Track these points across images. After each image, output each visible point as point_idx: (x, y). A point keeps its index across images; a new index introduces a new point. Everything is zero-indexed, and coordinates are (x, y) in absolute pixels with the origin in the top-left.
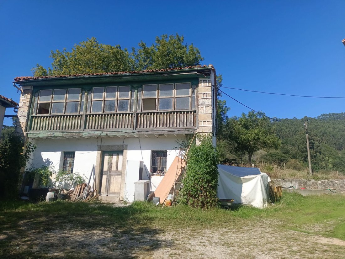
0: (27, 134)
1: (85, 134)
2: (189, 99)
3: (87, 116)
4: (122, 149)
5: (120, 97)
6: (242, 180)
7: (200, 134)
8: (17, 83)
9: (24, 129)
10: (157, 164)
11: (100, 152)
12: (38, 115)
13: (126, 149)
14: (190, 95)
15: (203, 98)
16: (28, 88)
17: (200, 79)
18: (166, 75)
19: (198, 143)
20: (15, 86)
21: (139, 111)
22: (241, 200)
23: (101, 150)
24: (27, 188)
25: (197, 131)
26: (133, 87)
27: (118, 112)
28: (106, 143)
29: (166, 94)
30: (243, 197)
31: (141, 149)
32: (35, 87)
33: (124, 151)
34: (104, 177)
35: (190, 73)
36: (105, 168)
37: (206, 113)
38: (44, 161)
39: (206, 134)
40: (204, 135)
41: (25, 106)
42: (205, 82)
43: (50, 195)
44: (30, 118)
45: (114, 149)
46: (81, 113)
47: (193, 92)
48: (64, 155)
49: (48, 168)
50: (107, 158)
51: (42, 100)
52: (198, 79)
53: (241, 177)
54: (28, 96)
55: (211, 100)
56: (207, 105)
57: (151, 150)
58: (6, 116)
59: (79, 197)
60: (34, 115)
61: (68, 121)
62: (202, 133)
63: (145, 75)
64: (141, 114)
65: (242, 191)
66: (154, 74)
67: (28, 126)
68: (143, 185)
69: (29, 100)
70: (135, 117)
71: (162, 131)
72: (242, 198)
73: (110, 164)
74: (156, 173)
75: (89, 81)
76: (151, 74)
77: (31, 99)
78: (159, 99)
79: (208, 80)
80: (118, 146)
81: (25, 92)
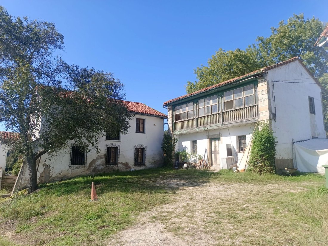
0: (173, 133)
1: (197, 130)
2: (253, 96)
3: (197, 118)
4: (219, 137)
5: (213, 103)
6: (318, 153)
7: (261, 122)
8: (165, 106)
9: (171, 130)
10: (242, 145)
11: (208, 139)
12: (176, 121)
13: (222, 137)
14: (254, 94)
15: (261, 94)
16: (170, 107)
17: (258, 80)
18: (234, 84)
19: (260, 129)
20: (164, 107)
21: (224, 111)
22: (317, 170)
23: (209, 138)
24: (177, 162)
25: (259, 120)
26: (218, 95)
27: (213, 114)
28: (211, 134)
29: (238, 96)
30: (319, 167)
31: (230, 135)
32: (173, 106)
33: (221, 138)
34: (213, 155)
35: (249, 79)
36: (213, 150)
37: (264, 105)
38: (184, 147)
39: (265, 121)
40: (264, 122)
41: (170, 118)
42: (262, 81)
43: (185, 166)
44: (173, 124)
45: (216, 137)
46: (195, 117)
47: (255, 91)
48: (192, 143)
49: (185, 151)
50: (213, 143)
51: (177, 113)
52: (257, 80)
53: (316, 151)
54: (171, 111)
55: (267, 94)
56: (265, 99)
57: (236, 136)
58: (164, 124)
59: (200, 167)
60: (175, 122)
61: (190, 123)
62: (262, 121)
63: (222, 87)
64: (225, 112)
65: (318, 162)
66: (227, 85)
67: (173, 128)
68: (225, 159)
69: (171, 114)
70: (221, 116)
71: (238, 122)
72: (317, 168)
73: (215, 146)
74: (241, 151)
75: (195, 97)
76: (225, 86)
77: (172, 113)
78: (234, 100)
79: (264, 79)
80: (217, 135)
81: (170, 109)
